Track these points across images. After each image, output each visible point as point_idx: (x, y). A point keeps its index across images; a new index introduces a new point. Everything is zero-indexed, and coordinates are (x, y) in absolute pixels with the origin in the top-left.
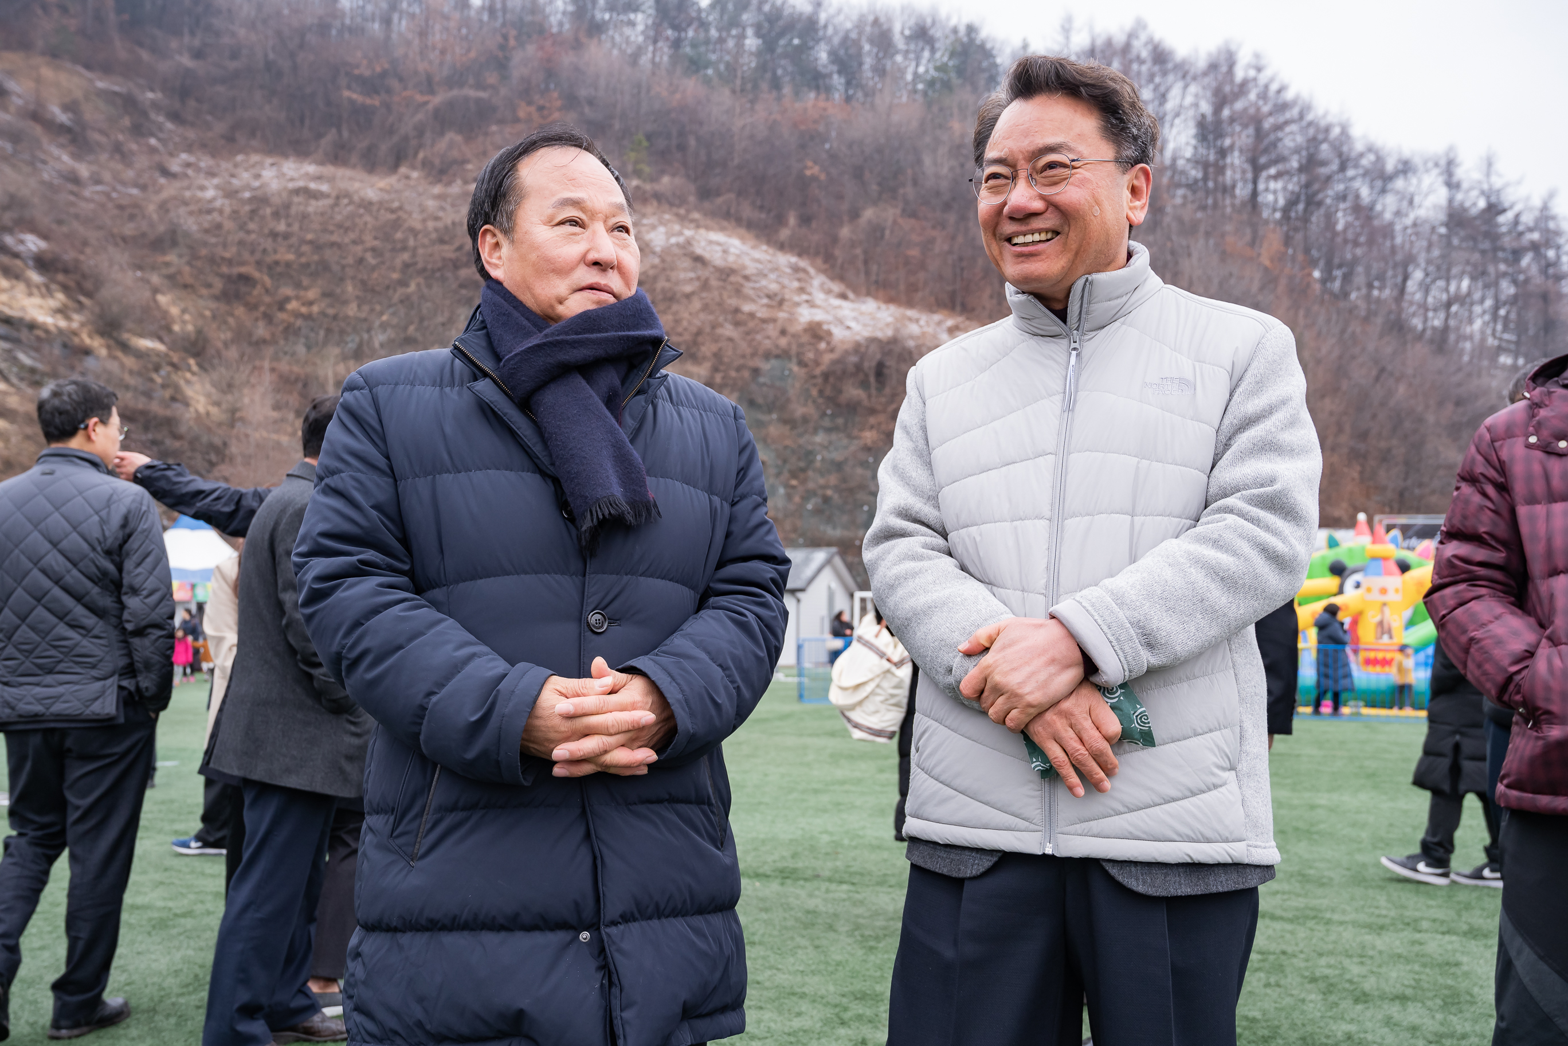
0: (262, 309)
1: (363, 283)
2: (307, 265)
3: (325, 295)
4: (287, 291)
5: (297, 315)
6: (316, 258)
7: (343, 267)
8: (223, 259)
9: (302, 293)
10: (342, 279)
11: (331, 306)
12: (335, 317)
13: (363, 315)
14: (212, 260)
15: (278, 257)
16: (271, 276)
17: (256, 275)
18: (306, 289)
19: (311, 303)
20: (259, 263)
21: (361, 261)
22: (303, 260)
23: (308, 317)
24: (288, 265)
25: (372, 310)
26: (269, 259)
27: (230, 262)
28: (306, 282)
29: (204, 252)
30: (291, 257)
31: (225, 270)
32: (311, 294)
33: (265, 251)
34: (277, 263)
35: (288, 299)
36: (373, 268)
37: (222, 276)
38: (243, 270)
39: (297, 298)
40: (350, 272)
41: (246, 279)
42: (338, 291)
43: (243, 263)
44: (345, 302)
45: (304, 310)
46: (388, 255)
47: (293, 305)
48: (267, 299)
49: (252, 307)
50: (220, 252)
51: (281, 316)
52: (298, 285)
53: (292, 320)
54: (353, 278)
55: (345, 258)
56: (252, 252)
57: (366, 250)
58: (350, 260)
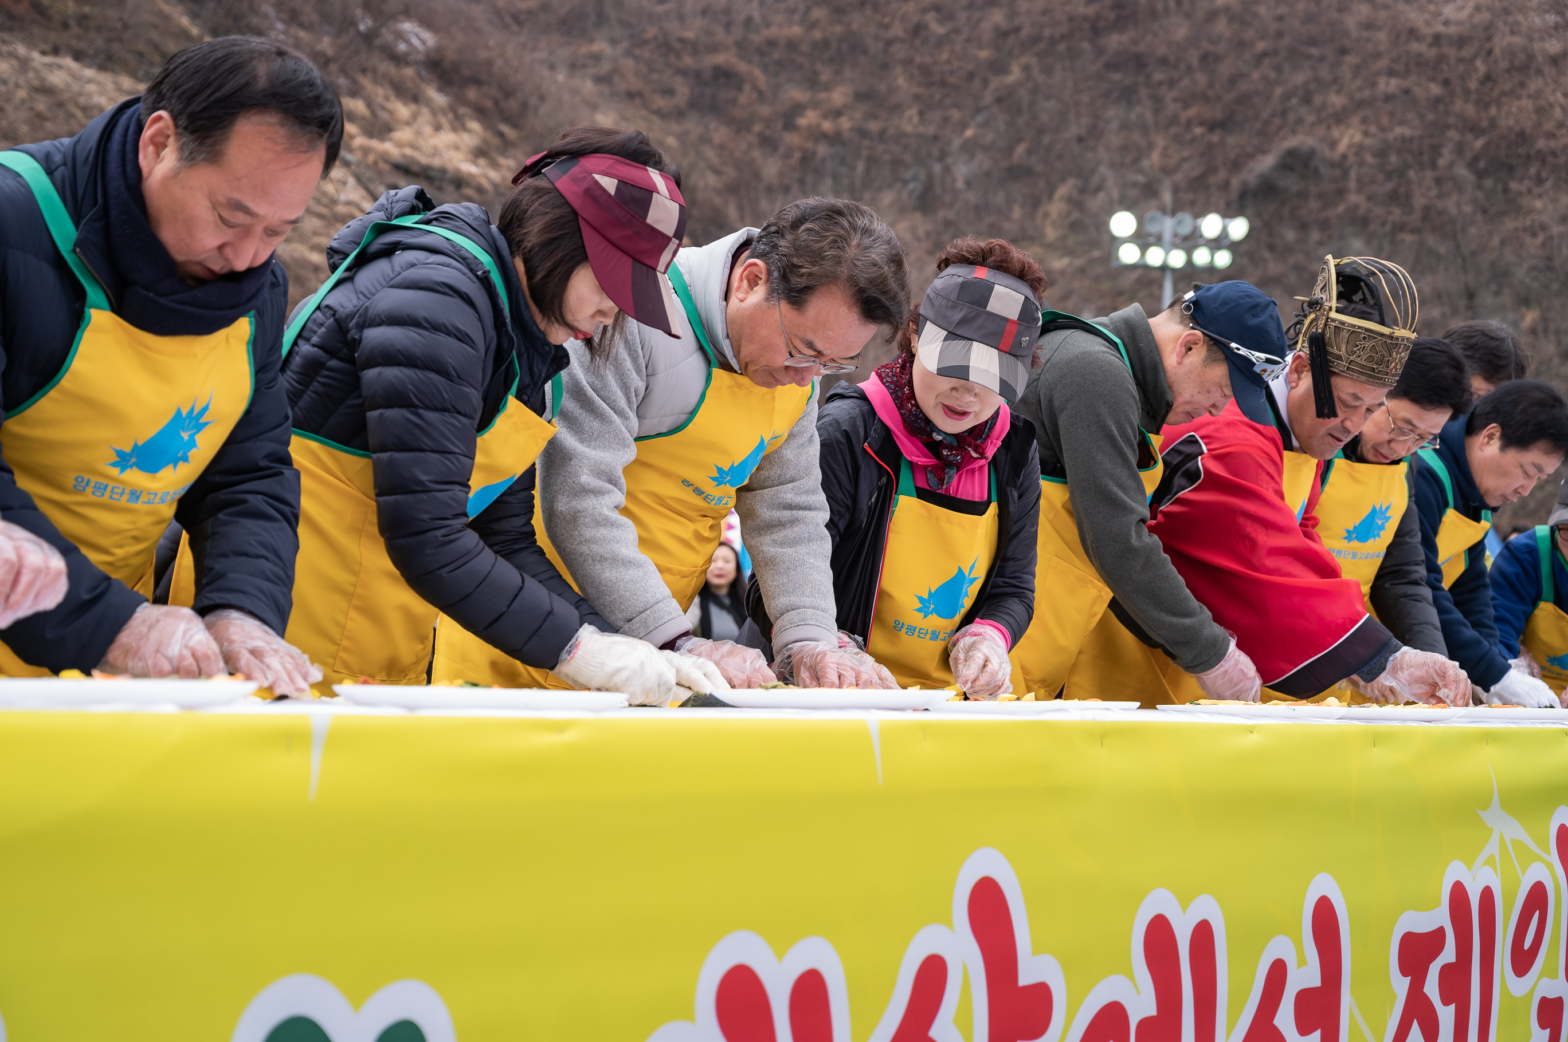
0: (757, 128)
1: (925, 71)
2: (826, 43)
3: (861, 97)
4: (797, 94)
5: (817, 135)
6: (838, 29)
7: (889, 43)
8: (681, 40)
9: (823, 95)
10: (885, 66)
11: (874, 116)
12: (882, 135)
13: (931, 130)
14: (666, 46)
15: (773, 32)
16: (765, 68)
17: (742, 67)
18: (827, 87)
19: (837, 114)
20: (741, 46)
21: (918, 30)
22: (817, 35)
23: (835, 139)
24: (792, 45)
25: (946, 120)
26: (756, 39)
27: (694, 48)
28: (825, 74)
29: (651, 32)
30: (796, 30)
31: (688, 61)
32: (839, 96)
33: (749, 21)
34: (772, 43)
35: (798, 109)
36: (941, 42)
37: (683, 72)
38: (719, 59)
39: (815, 105)
40: (899, 51)
41: (724, 76)
42: (882, 87)
43: (714, 49)
44: (897, 109)
45: (827, 126)
46: (962, 16)
47: (808, 119)
48: (765, 110)
49: (740, 126)
50: (673, 27)
51: (792, 139)
52: (813, 82)
53: (809, 145)
54: (908, 62)
55: (887, 27)
56: (728, 26)
57: (925, 10)
58: (897, 30)
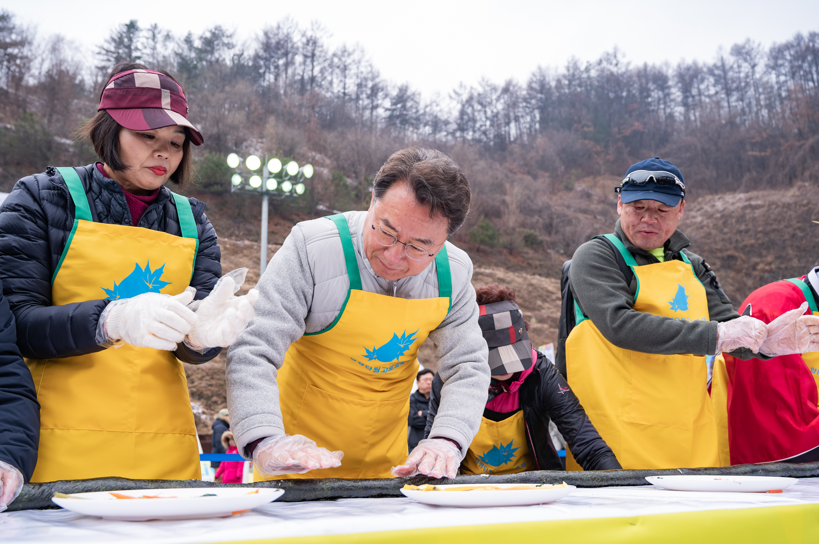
0: (744, 271)
1: (798, 247)
2: (763, 244)
3: (777, 258)
4: (755, 259)
5: (763, 271)
6: (767, 239)
7: (784, 241)
8: (717, 249)
9: (764, 259)
10: (784, 248)
11: (782, 263)
12: (786, 268)
13: (803, 265)
14: (712, 251)
15: (745, 243)
16: (744, 254)
17: (737, 254)
18: (765, 256)
19: (770, 264)
20: (736, 248)
21: (793, 236)
22: (760, 242)
23: (770, 271)
24: (752, 246)
25: (807, 261)
26: (740, 245)
27: (720, 250)
28: (764, 253)
29: (706, 248)
30: (753, 241)
31: (719, 255)
32: (770, 258)
33: (737, 241)
34: (745, 246)
35: (757, 264)
36: (802, 238)
37: (718, 258)
38: (729, 253)
39: (762, 262)
40: (788, 243)
41: (731, 257)
42: (784, 254)
43: (727, 250)
44: (790, 260)
45: (767, 268)
46: (808, 230)
47: (760, 266)
48: (746, 266)
49: (739, 271)
50: (714, 246)
51: (756, 273)
52: (760, 255)
53: (762, 274)
54: (792, 246)
55: (783, 236)
56: (731, 243)
57: (795, 230)
58: (787, 237)
